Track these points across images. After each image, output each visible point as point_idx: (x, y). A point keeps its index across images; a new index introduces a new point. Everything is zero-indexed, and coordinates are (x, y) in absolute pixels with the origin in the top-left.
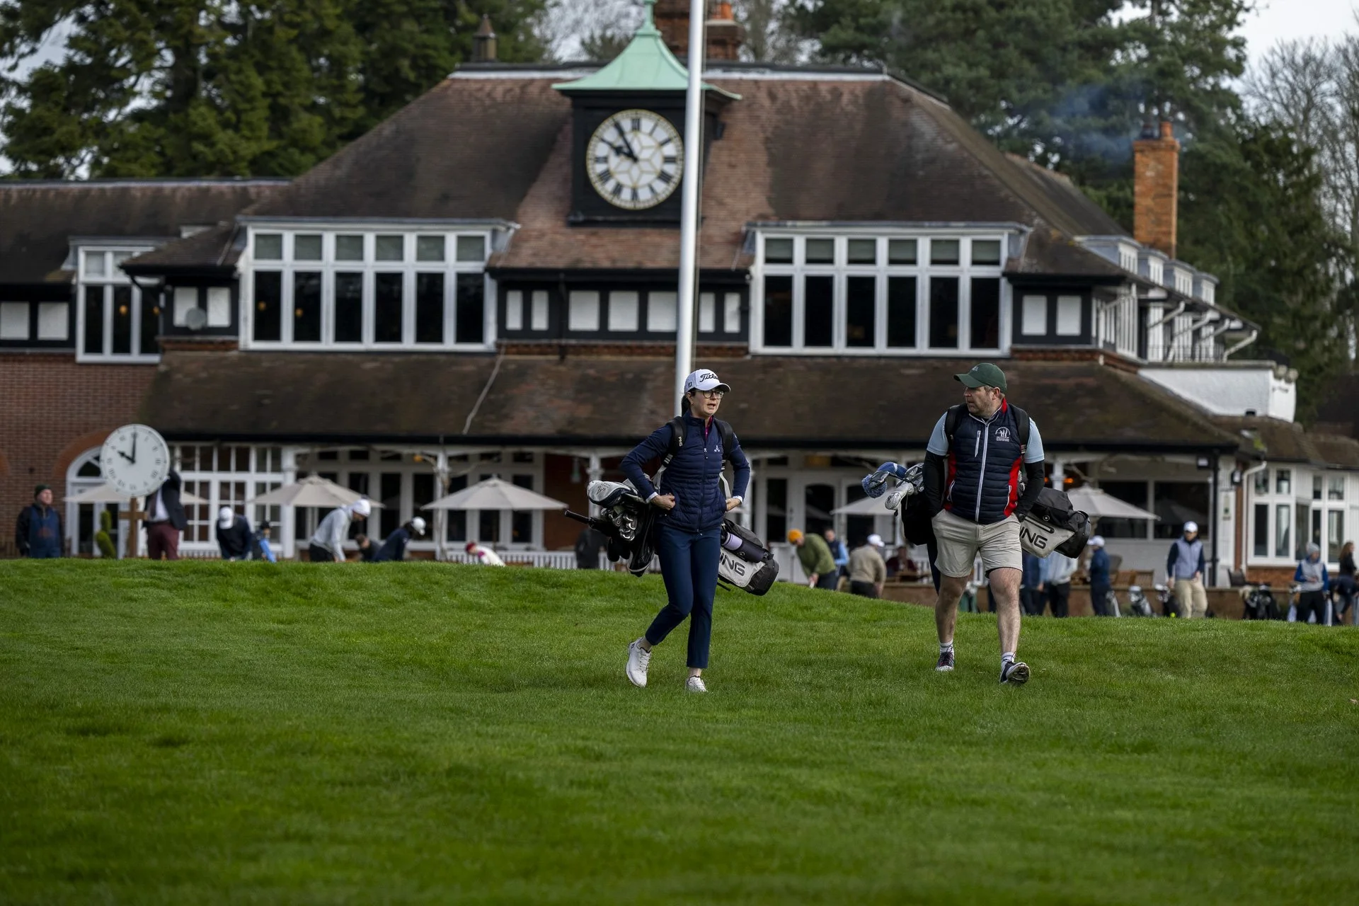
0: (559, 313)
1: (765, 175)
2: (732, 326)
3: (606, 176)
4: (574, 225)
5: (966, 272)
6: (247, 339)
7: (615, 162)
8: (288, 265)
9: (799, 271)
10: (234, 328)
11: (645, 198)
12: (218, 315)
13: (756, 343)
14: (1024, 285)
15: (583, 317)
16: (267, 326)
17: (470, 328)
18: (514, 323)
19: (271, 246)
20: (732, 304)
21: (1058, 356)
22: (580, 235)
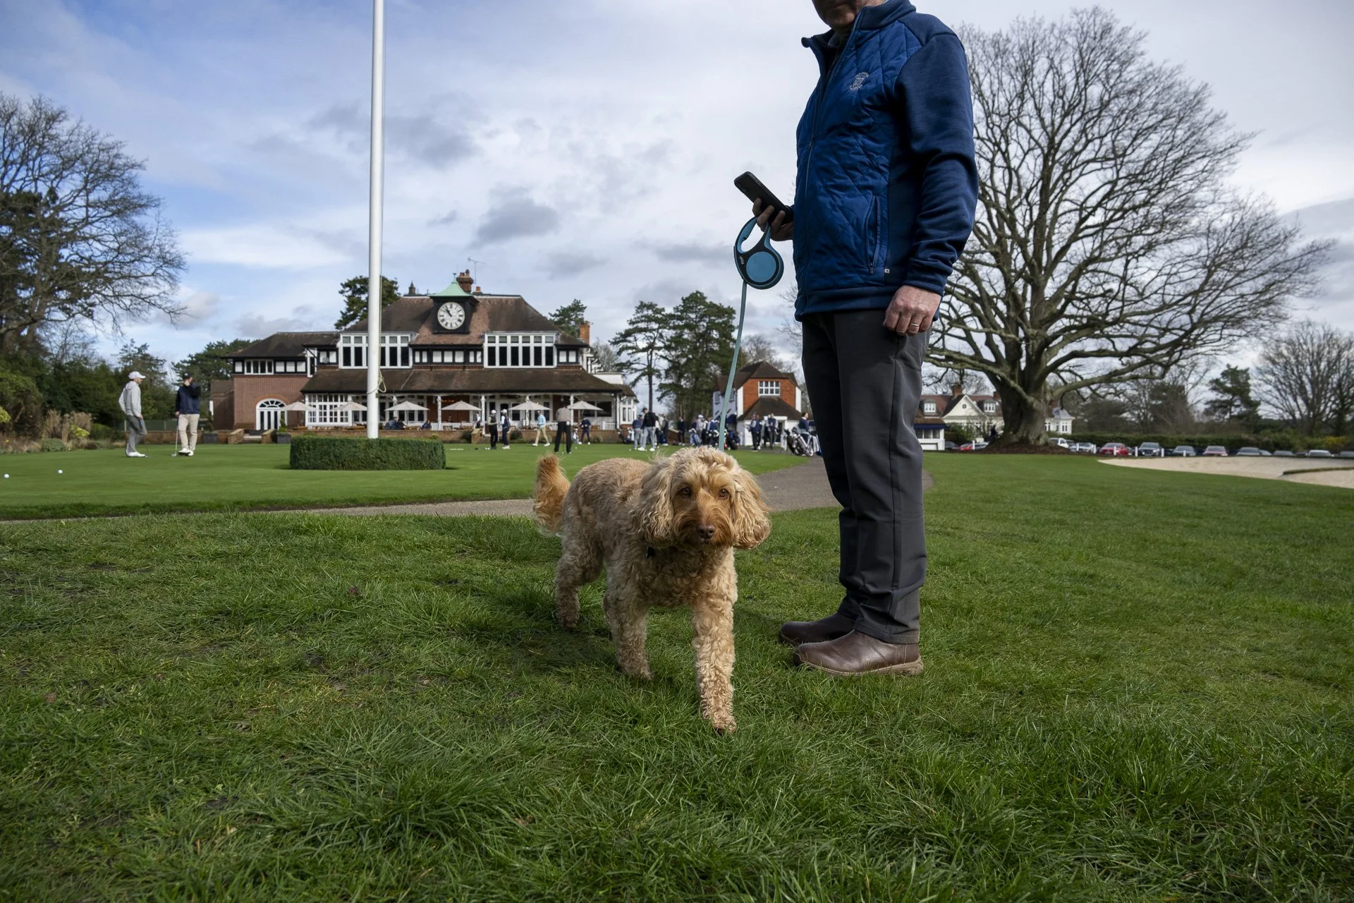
0: (430, 357)
1: (488, 321)
2: (479, 360)
3: (443, 320)
4: (434, 334)
5: (544, 345)
6: (341, 366)
7: (446, 315)
8: (353, 345)
9: (497, 345)
10: (337, 363)
11: (454, 327)
12: (333, 359)
13: (486, 365)
14: (560, 348)
15: (437, 358)
16: (347, 362)
17: (405, 361)
18: (417, 360)
19: (347, 340)
20: (479, 354)
21: (570, 367)
22: (436, 336)
